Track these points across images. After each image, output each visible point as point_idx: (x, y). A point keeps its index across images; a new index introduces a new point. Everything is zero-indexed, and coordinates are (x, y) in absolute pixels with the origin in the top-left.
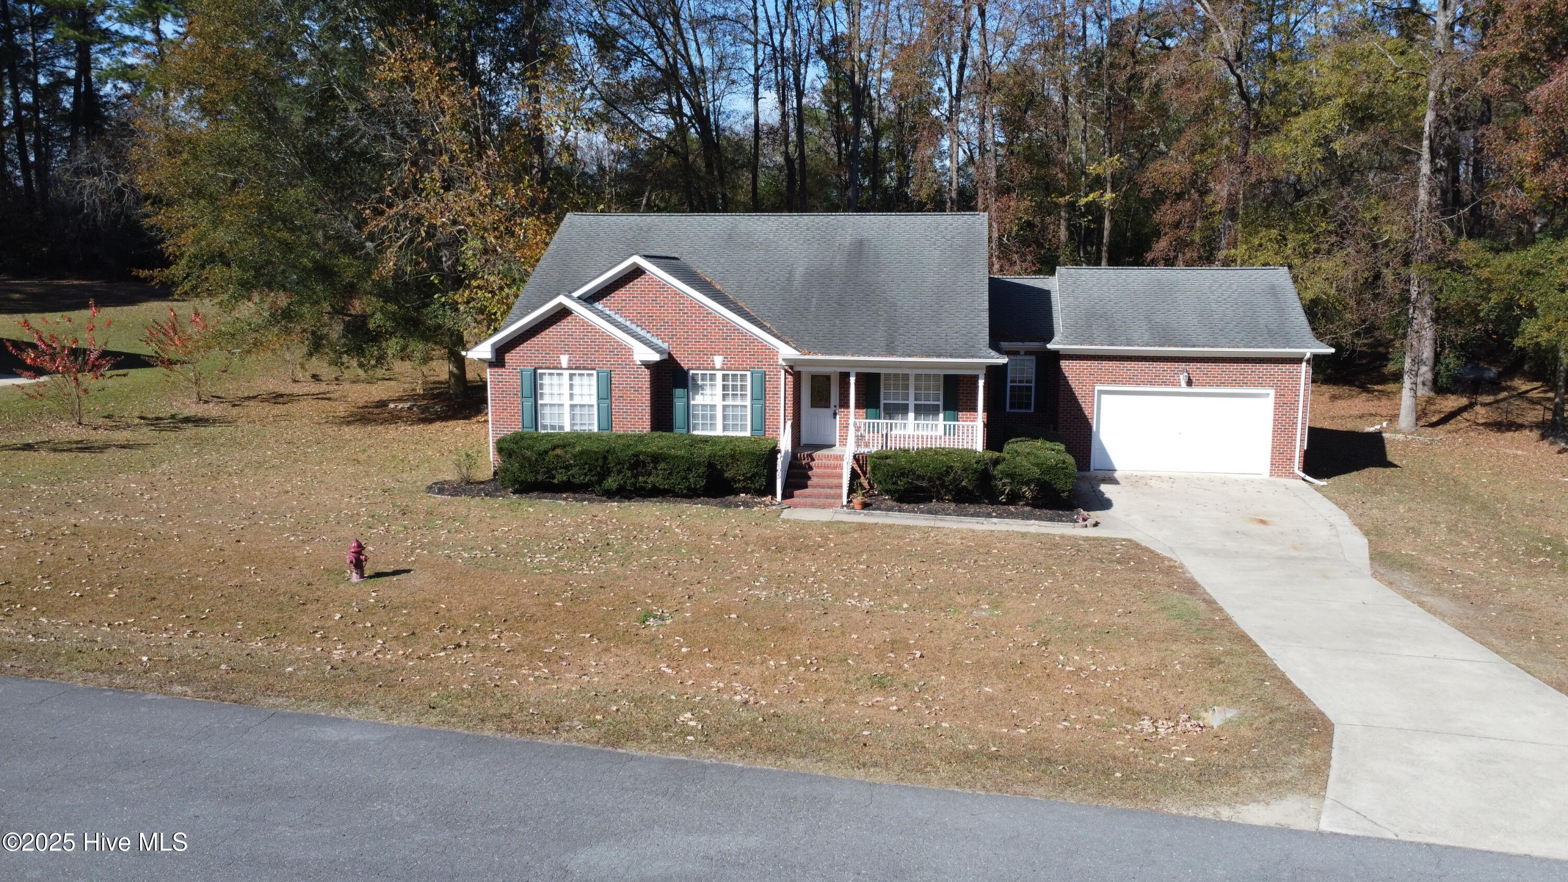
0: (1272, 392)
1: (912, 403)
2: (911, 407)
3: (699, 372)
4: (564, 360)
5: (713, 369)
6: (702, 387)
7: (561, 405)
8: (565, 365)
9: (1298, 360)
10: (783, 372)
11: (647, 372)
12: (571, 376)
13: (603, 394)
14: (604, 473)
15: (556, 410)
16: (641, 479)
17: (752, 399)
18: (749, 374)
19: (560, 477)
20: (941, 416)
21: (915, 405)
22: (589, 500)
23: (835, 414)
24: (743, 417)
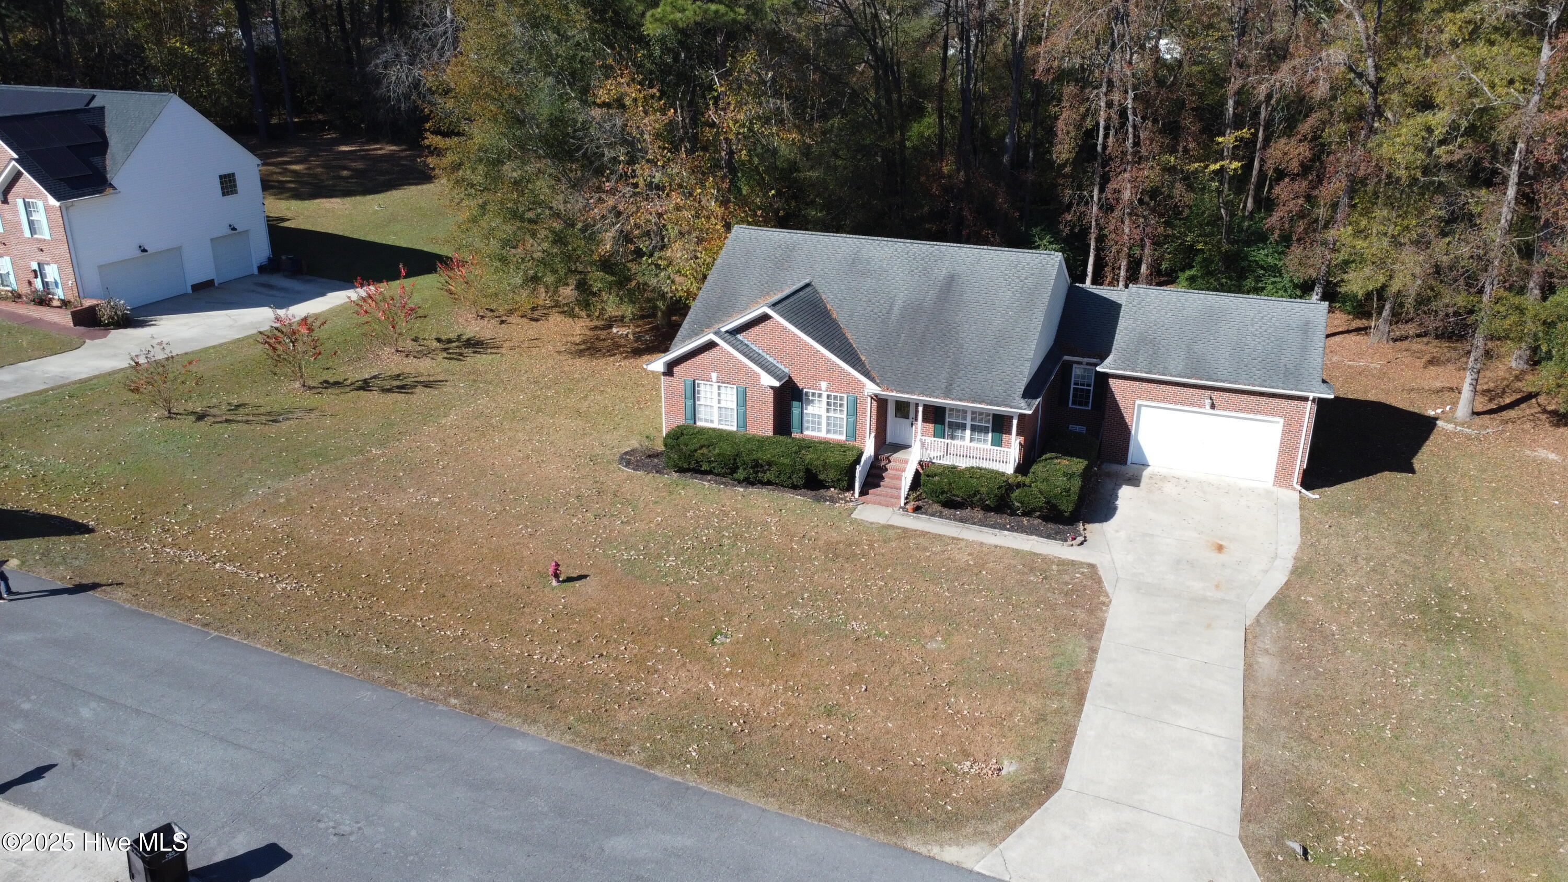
0: (1281, 420)
1: (969, 423)
2: (968, 426)
3: (811, 391)
4: (714, 376)
6: (813, 401)
7: (712, 406)
8: (714, 379)
9: (1306, 399)
10: (869, 401)
11: (771, 391)
12: (719, 387)
13: (741, 403)
14: (735, 468)
15: (708, 409)
16: (760, 475)
17: (847, 415)
18: (845, 396)
19: (705, 467)
21: (972, 425)
23: (913, 424)
24: (841, 426)
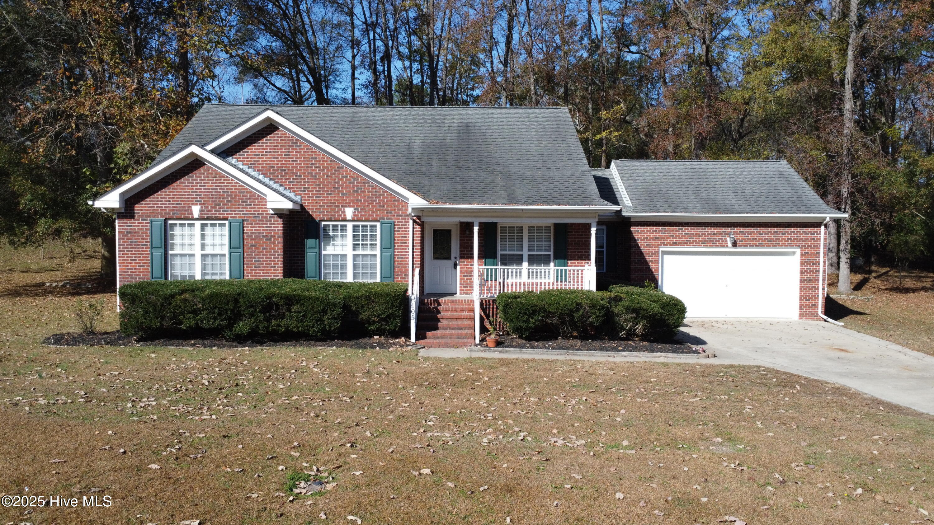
0: (798, 251)
1: (525, 253)
2: (525, 257)
3: (331, 223)
4: (196, 210)
5: (345, 220)
6: (333, 238)
7: (193, 255)
8: (196, 215)
9: (817, 225)
10: (411, 222)
11: (280, 221)
12: (203, 226)
13: (235, 243)
14: (236, 316)
15: (187, 260)
16: (274, 322)
17: (382, 248)
18: (378, 224)
19: (188, 323)
20: (552, 264)
21: (529, 255)
22: (218, 346)
23: (455, 265)
24: (373, 266)
